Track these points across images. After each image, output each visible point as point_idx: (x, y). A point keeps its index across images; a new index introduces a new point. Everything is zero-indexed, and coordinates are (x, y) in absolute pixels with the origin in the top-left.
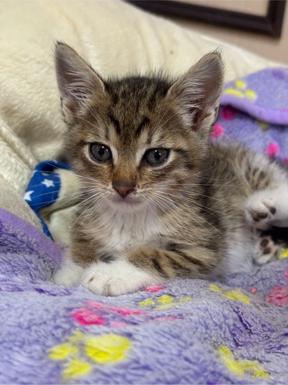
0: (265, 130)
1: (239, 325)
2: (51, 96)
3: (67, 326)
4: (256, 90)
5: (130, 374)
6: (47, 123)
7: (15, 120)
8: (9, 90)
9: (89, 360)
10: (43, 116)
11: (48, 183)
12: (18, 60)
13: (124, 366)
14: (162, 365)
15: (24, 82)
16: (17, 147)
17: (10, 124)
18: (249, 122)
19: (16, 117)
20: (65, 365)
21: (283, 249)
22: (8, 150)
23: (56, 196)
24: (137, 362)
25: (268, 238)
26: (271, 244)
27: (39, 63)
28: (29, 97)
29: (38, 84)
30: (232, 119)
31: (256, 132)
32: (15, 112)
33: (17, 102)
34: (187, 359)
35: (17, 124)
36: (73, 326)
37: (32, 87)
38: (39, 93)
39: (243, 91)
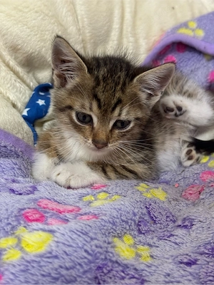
0: (209, 60)
1: (147, 218)
2: (45, 37)
3: (15, 223)
4: (204, 29)
5: (43, 261)
6: (43, 57)
7: (19, 55)
8: (14, 34)
9: (22, 249)
10: (39, 52)
11: (41, 102)
12: (21, 11)
13: (41, 256)
14: (67, 255)
15: (26, 27)
16: (21, 74)
17: (15, 59)
18: (196, 55)
19: (20, 53)
20: (4, 253)
21: (204, 156)
22: (14, 77)
23: (46, 112)
24: (50, 253)
25: (193, 148)
26: (194, 152)
27: (37, 12)
28: (29, 38)
29: (36, 28)
30: (183, 52)
31: (202, 62)
32: (19, 49)
33: (20, 42)
34: (86, 251)
35: (21, 58)
36: (20, 224)
37: (31, 31)
38: (36, 35)
39: (193, 30)
